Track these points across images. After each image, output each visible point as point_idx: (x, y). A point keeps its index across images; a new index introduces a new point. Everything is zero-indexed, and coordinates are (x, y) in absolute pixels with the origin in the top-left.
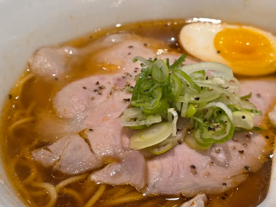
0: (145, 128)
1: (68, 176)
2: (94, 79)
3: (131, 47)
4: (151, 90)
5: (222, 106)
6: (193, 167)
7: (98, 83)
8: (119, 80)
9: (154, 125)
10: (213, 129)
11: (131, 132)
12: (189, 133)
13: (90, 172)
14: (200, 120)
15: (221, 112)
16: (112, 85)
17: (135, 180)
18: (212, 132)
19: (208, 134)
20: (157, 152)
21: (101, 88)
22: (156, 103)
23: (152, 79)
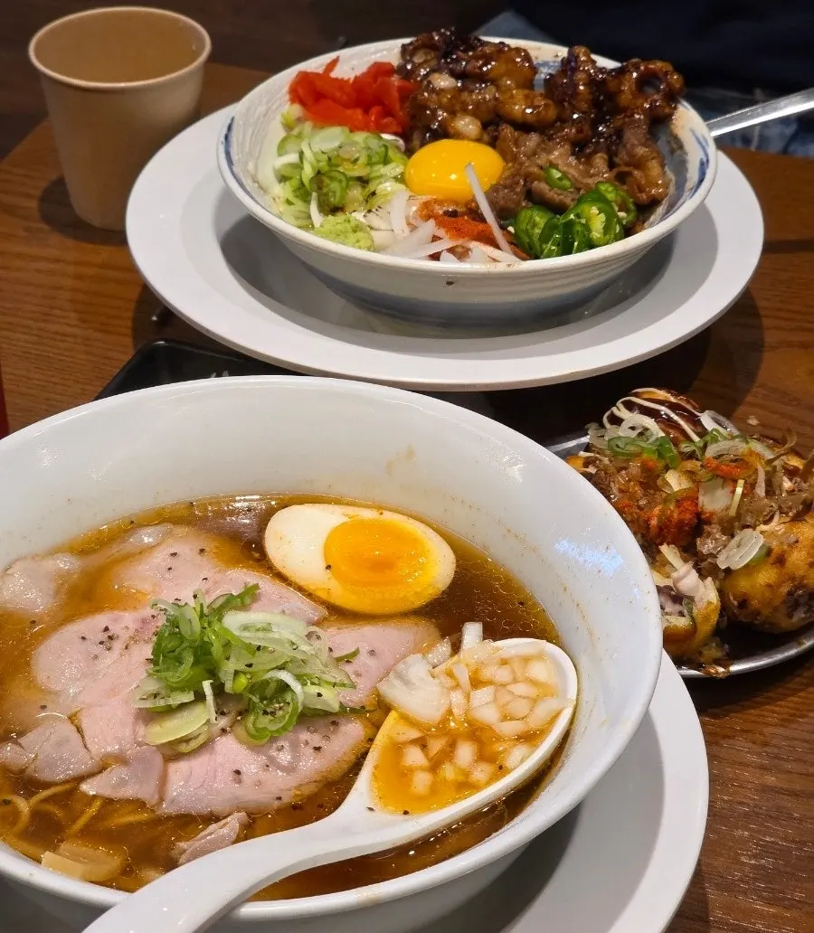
0: (170, 711)
1: (47, 785)
2: (102, 620)
3: (174, 554)
4: (177, 651)
5: (285, 676)
6: (238, 772)
7: (106, 629)
8: (144, 621)
9: (183, 706)
10: (273, 714)
11: (151, 716)
12: (239, 718)
13: (82, 778)
14: (255, 699)
15: (284, 687)
16: (131, 632)
17: (145, 791)
18: (270, 717)
19: (264, 721)
20: (184, 748)
21: (111, 638)
22: (186, 670)
23: (180, 633)
